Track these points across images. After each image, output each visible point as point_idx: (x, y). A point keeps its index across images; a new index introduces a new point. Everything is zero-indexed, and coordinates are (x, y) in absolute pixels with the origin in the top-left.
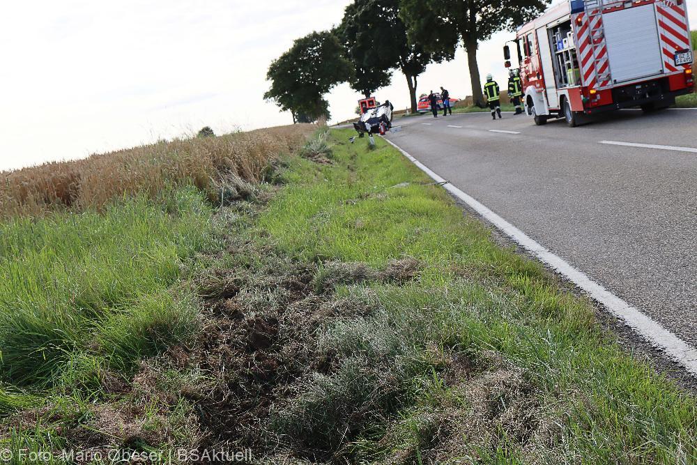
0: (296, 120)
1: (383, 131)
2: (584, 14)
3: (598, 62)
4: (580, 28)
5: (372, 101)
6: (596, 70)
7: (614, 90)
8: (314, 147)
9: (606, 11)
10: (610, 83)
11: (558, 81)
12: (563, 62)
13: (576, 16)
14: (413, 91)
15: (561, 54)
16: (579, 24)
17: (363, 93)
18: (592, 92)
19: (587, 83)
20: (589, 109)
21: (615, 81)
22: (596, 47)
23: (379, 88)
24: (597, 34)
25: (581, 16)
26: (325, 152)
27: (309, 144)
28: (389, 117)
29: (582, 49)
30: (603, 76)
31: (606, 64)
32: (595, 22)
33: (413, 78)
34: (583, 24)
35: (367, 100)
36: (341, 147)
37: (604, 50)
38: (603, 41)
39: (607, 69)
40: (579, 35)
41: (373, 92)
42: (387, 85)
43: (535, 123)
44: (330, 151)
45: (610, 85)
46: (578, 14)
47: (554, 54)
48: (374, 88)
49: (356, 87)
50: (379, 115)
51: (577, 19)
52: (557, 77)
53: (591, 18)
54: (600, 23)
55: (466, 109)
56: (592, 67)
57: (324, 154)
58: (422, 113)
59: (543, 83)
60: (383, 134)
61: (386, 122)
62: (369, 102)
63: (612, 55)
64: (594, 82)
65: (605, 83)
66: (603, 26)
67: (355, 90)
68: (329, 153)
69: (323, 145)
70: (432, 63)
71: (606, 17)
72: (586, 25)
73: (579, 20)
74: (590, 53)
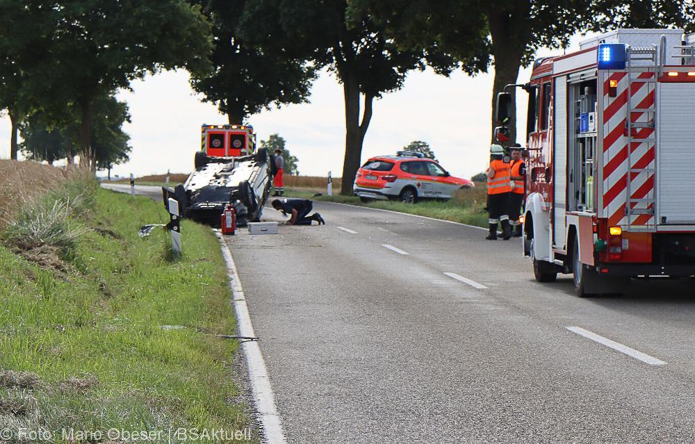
0: (20, 140)
1: (229, 226)
2: (625, 74)
3: (634, 175)
4: (612, 100)
5: (242, 137)
6: (628, 193)
7: (658, 237)
8: (36, 229)
9: (665, 79)
10: (651, 221)
11: (572, 195)
12: (584, 160)
13: (606, 75)
14: (355, 135)
15: (582, 140)
16: (612, 92)
17: (223, 109)
18: (614, 231)
19: (608, 212)
20: (605, 265)
21: (664, 218)
22: (634, 146)
23: (272, 104)
24: (643, 120)
25: (617, 77)
26: (59, 243)
27: (28, 218)
28: (259, 192)
29: (608, 142)
30: (642, 205)
31: (650, 184)
32: (642, 94)
33: (362, 97)
34: (619, 93)
35: (227, 132)
36: (107, 242)
37: (651, 155)
38: (652, 136)
39: (651, 192)
40: (608, 114)
41: (253, 111)
42: (296, 100)
43: (533, 276)
44: (71, 244)
45: (652, 226)
46: (611, 73)
47: (572, 137)
48: (257, 101)
49: (208, 87)
50: (234, 181)
51: (608, 82)
52: (572, 185)
53: (635, 87)
54: (650, 100)
55: (466, 212)
56: (622, 184)
57: (55, 249)
58: (365, 200)
59: (552, 191)
60: (228, 232)
61: (246, 203)
62: (234, 137)
63: (663, 167)
64: (622, 212)
65: (643, 219)
66: (655, 107)
67: (202, 95)
68: (66, 249)
69: (57, 228)
70: (423, 68)
71: (664, 90)
72: (624, 98)
73: (612, 84)
74: (623, 155)
